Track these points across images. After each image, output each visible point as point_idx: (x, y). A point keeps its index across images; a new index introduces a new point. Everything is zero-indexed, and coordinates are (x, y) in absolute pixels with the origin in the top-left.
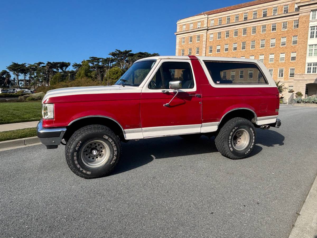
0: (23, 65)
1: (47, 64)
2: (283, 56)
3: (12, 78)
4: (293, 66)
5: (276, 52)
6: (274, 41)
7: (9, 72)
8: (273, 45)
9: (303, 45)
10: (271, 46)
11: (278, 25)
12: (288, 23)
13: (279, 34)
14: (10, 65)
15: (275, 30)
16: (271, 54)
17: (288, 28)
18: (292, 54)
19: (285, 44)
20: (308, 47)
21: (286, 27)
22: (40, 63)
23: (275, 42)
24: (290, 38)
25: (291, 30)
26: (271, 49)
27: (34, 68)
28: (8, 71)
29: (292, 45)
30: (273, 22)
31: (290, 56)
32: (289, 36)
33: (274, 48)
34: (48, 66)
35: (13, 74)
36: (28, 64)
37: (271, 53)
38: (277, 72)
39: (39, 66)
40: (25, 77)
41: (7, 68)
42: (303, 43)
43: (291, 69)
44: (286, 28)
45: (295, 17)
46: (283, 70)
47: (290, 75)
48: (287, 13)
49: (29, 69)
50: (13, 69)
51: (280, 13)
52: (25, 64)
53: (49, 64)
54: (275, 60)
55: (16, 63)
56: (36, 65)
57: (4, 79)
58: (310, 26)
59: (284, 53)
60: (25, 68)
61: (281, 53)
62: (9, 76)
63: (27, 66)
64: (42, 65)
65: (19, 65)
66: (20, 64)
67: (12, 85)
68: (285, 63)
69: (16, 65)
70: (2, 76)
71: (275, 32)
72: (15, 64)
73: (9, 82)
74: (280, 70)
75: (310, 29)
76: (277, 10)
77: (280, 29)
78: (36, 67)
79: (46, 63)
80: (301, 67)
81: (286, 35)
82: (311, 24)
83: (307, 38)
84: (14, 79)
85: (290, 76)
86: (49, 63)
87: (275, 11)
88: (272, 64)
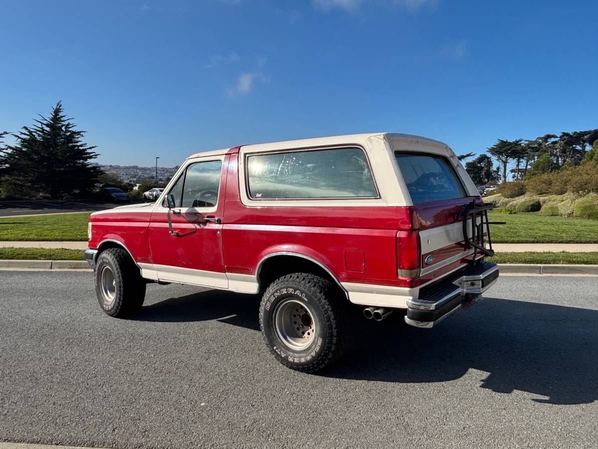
0: (517, 143)
1: (561, 137)
3: (494, 168)
7: (490, 158)
14: (494, 146)
22: (549, 136)
27: (536, 147)
28: (489, 155)
34: (563, 140)
35: (497, 160)
36: (526, 141)
39: (547, 142)
40: (518, 165)
41: (488, 150)
49: (526, 150)
50: (497, 152)
52: (521, 140)
53: (565, 137)
55: (505, 140)
56: (540, 141)
57: (481, 168)
60: (519, 148)
62: (490, 164)
63: (523, 143)
64: (553, 140)
65: (510, 143)
66: (511, 141)
67: (494, 179)
69: (504, 144)
70: (479, 165)
72: (503, 142)
73: (489, 175)
78: (540, 144)
79: (559, 134)
84: (498, 168)
86: (565, 134)
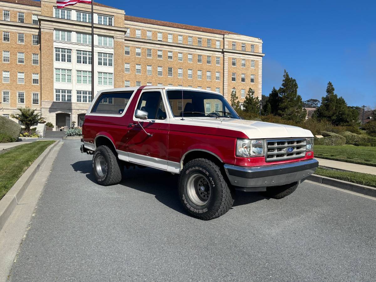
2: (21, 76)
4: (36, 91)
5: (12, 69)
6: (7, 55)
8: (6, 60)
9: (48, 67)
10: (4, 61)
11: (12, 34)
12: (25, 36)
13: (14, 46)
15: (8, 40)
16: (4, 71)
17: (25, 42)
18: (33, 75)
19: (23, 62)
20: (54, 70)
21: (23, 40)
23: (9, 56)
24: (29, 55)
25: (30, 45)
26: (4, 65)
29: (32, 64)
30: (5, 30)
31: (31, 78)
32: (27, 52)
33: (9, 64)
37: (6, 70)
38: (16, 96)
42: (49, 64)
43: (34, 94)
44: (23, 42)
45: (33, 30)
46: (23, 94)
47: (33, 101)
48: (23, 22)
51: (13, 20)
54: (11, 80)
58: (54, 46)
59: (23, 73)
61: (19, 73)
68: (25, 85)
71: (9, 44)
74: (19, 94)
75: (54, 49)
76: (9, 15)
77: (14, 41)
80: (48, 93)
81: (24, 50)
82: (56, 45)
83: (52, 60)
85: (33, 103)
87: (6, 15)
88: (8, 85)
